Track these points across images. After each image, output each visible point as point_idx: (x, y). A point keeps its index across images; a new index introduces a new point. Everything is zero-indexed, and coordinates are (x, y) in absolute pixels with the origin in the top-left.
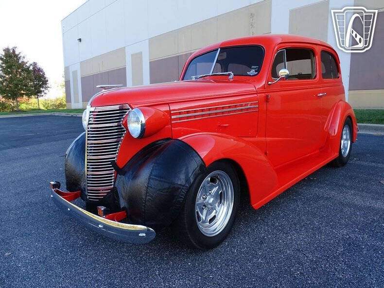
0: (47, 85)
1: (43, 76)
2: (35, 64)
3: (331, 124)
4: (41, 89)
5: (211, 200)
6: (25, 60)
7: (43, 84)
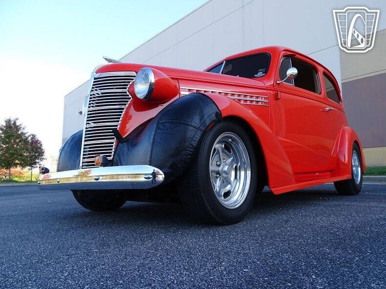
0: (43, 157)
1: (40, 148)
2: (34, 136)
3: (340, 146)
4: (37, 160)
5: (226, 168)
6: (25, 131)
7: (39, 155)
